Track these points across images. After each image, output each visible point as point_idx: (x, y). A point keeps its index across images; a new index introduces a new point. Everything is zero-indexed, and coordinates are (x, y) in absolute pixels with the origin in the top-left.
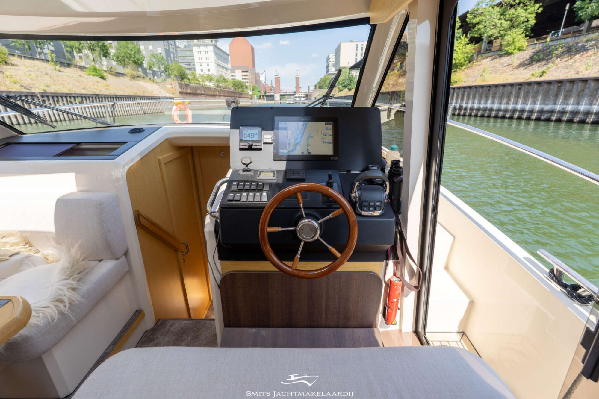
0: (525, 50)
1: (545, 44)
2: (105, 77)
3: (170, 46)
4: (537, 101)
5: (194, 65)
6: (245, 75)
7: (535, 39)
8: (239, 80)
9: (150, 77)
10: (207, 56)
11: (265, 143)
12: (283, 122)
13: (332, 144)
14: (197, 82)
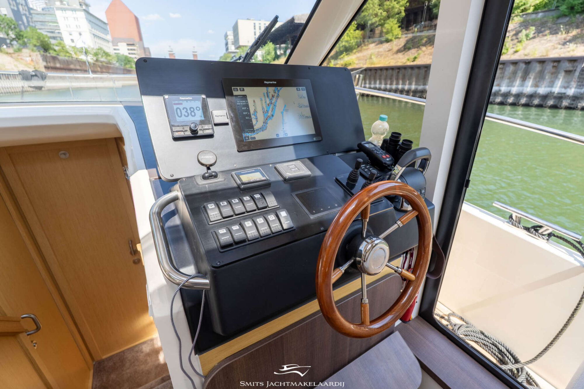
0: (400, 38)
1: (413, 34)
4: (413, 82)
5: (60, 33)
6: (131, 50)
7: (405, 30)
8: (125, 54)
10: (77, 23)
11: (216, 125)
12: (238, 88)
13: (311, 119)
14: (68, 54)
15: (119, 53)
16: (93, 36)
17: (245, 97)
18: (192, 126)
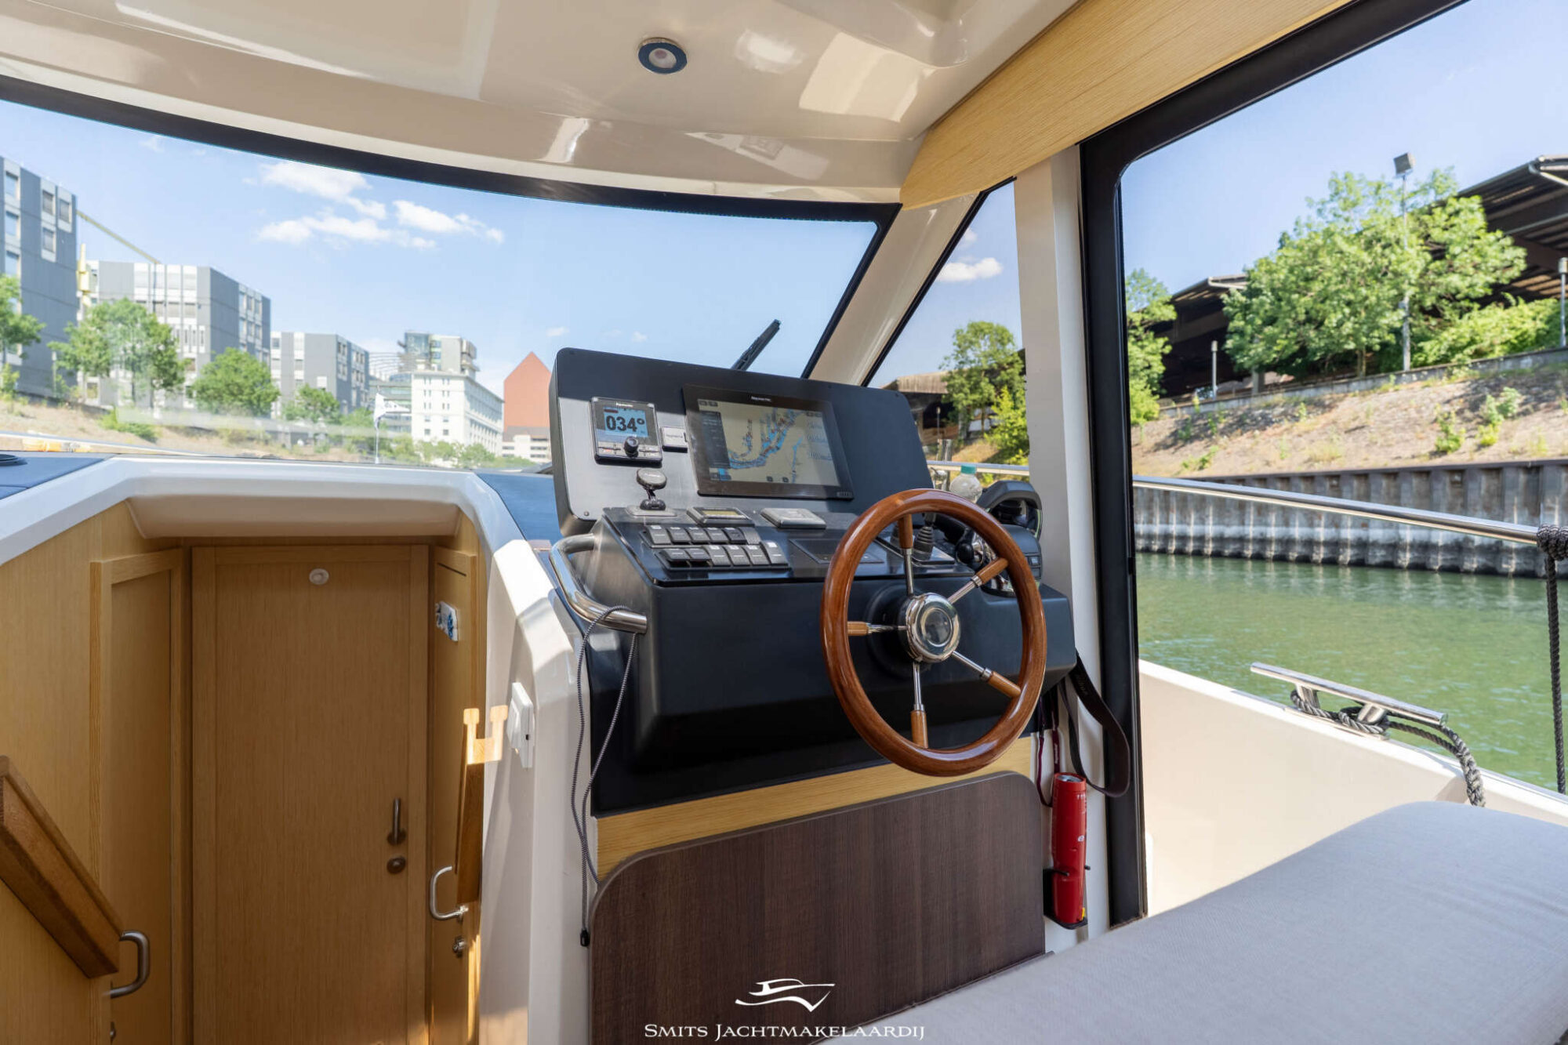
0: (1157, 419)
1: (1192, 410)
2: (156, 435)
3: (354, 376)
4: (1208, 516)
5: (409, 419)
6: (539, 448)
7: (1169, 400)
8: (523, 458)
9: (283, 442)
10: (446, 400)
11: (667, 449)
12: (707, 401)
13: (832, 462)
14: (412, 458)
15: (512, 456)
16: (468, 422)
17: (717, 415)
18: (631, 443)
